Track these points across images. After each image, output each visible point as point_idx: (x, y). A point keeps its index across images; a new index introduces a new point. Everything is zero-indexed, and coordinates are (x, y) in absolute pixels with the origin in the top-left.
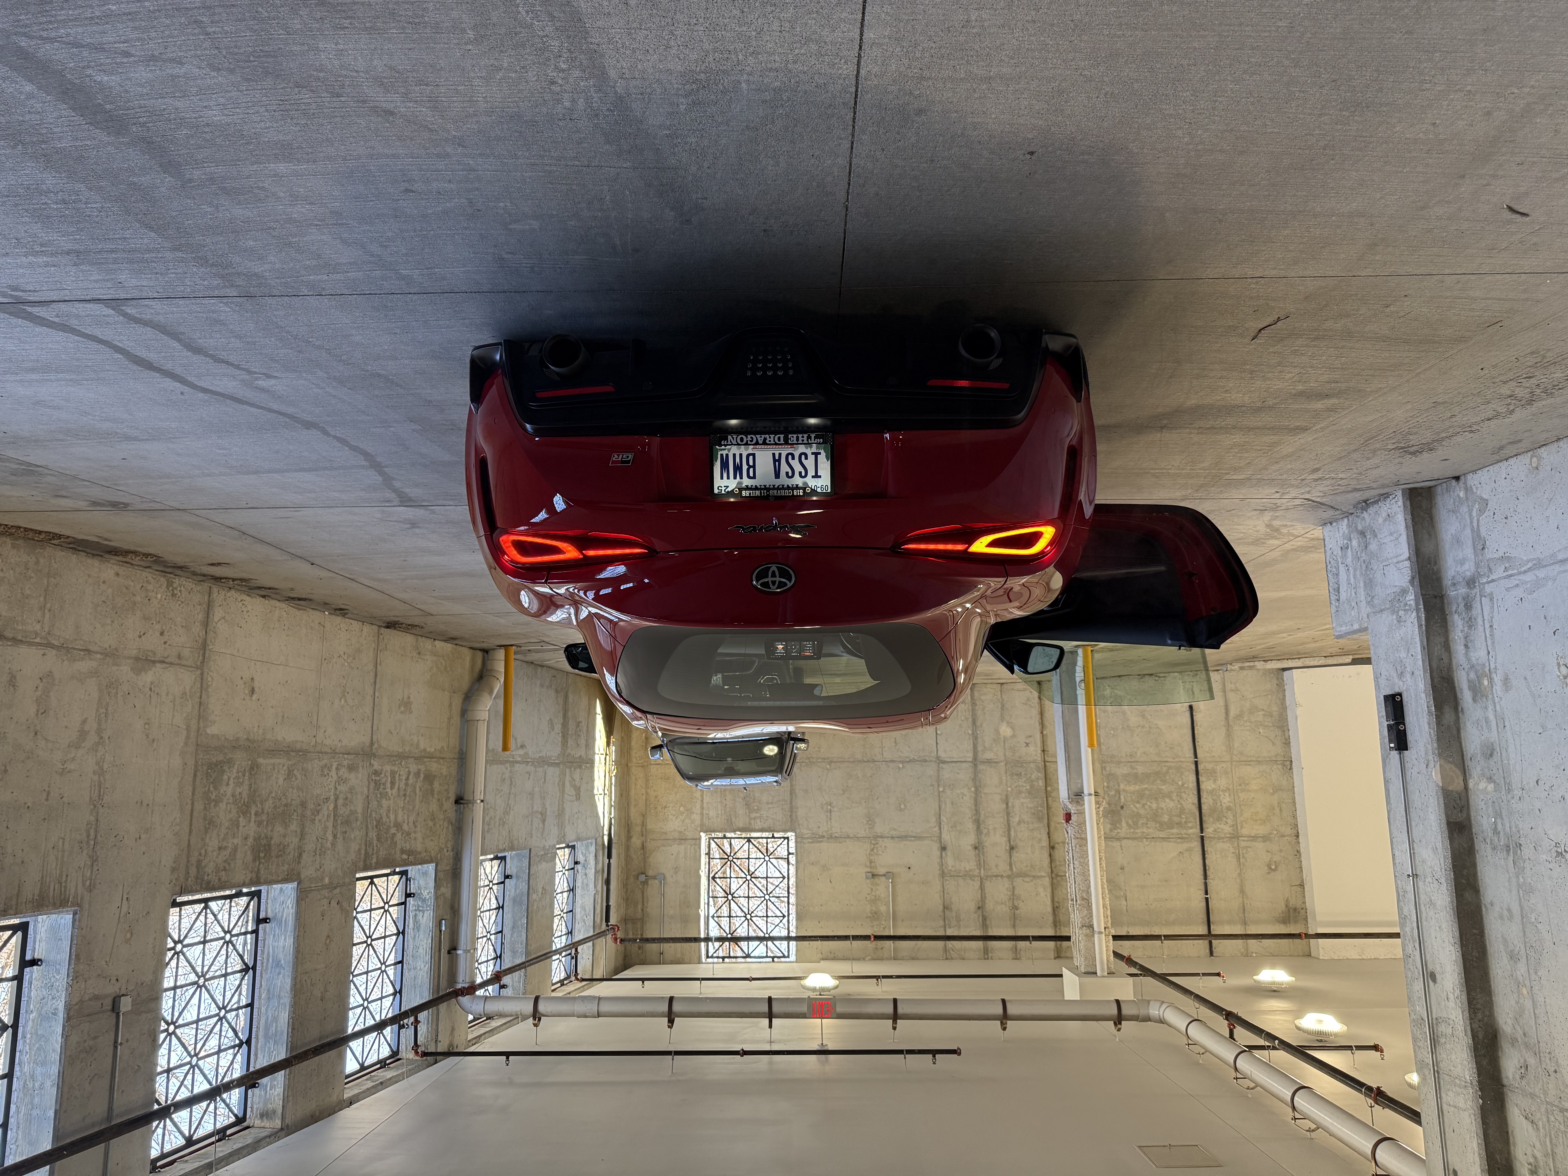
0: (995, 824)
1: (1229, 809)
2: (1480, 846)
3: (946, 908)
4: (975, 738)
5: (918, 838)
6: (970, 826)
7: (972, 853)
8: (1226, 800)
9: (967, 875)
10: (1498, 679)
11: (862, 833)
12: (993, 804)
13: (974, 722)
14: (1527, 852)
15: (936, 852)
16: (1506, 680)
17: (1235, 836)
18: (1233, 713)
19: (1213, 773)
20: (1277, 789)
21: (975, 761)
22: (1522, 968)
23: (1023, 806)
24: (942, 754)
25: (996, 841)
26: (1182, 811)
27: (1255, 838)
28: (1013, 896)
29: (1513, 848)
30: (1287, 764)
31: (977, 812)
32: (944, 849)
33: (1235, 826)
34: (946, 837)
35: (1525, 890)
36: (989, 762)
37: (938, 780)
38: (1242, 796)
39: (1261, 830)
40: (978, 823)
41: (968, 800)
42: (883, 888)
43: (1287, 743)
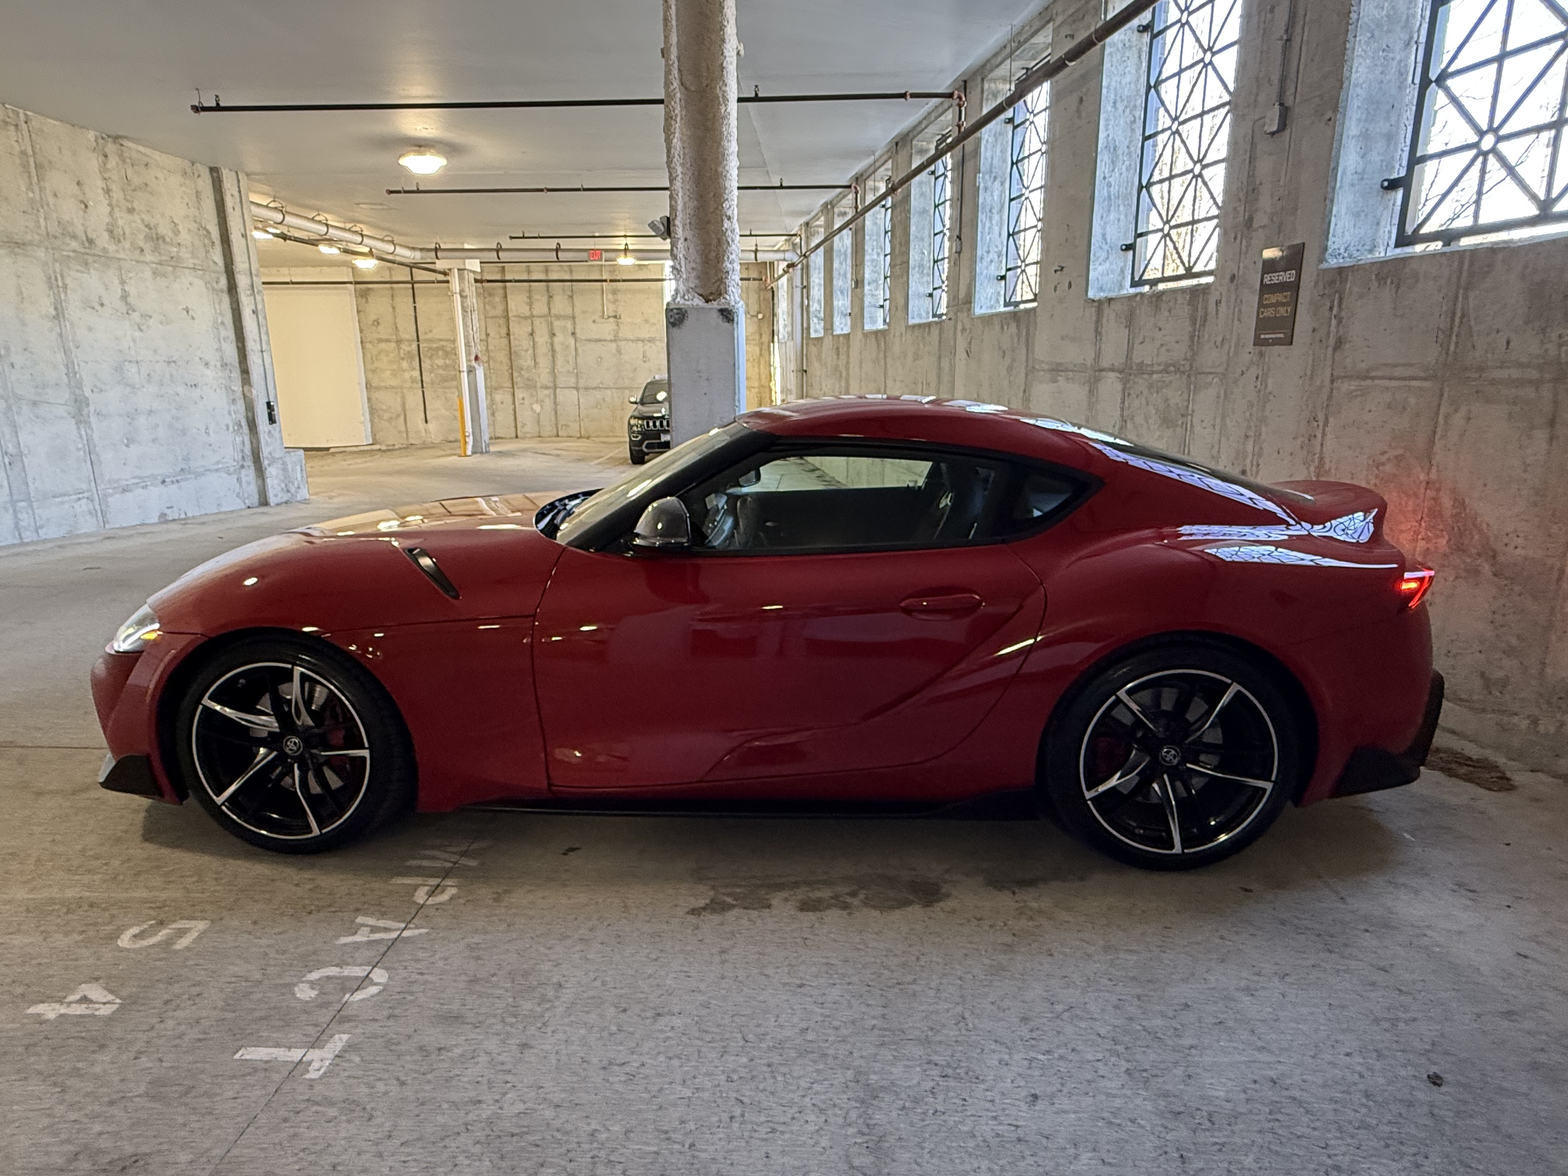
0: (543, 348)
1: (403, 359)
2: (237, 365)
3: (572, 297)
4: (555, 403)
5: (590, 340)
6: (557, 347)
7: (556, 331)
8: (405, 364)
9: (558, 317)
10: (231, 429)
11: (623, 343)
12: (544, 362)
13: (556, 413)
14: (218, 364)
15: (577, 331)
16: (228, 429)
17: (399, 342)
18: (402, 417)
19: (413, 380)
20: (374, 371)
21: (555, 388)
22: (220, 320)
23: (526, 361)
24: (575, 393)
25: (542, 338)
26: (431, 358)
27: (388, 341)
28: (530, 304)
29: (224, 365)
30: (369, 386)
31: (553, 356)
32: (573, 334)
33: (399, 348)
34: (572, 341)
35: (219, 350)
36: (547, 388)
37: (577, 375)
38: (395, 367)
39: (383, 346)
40: (553, 351)
41: (559, 363)
42: (609, 309)
43: (369, 399)
